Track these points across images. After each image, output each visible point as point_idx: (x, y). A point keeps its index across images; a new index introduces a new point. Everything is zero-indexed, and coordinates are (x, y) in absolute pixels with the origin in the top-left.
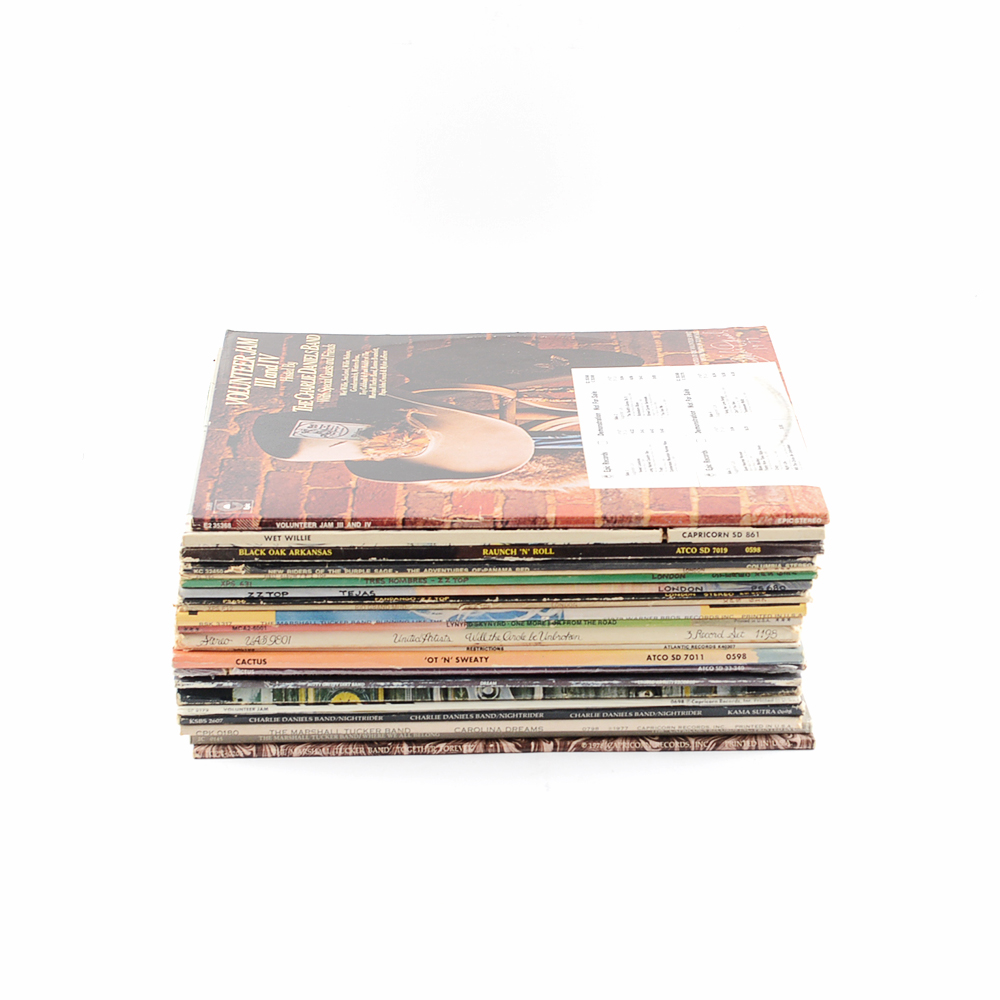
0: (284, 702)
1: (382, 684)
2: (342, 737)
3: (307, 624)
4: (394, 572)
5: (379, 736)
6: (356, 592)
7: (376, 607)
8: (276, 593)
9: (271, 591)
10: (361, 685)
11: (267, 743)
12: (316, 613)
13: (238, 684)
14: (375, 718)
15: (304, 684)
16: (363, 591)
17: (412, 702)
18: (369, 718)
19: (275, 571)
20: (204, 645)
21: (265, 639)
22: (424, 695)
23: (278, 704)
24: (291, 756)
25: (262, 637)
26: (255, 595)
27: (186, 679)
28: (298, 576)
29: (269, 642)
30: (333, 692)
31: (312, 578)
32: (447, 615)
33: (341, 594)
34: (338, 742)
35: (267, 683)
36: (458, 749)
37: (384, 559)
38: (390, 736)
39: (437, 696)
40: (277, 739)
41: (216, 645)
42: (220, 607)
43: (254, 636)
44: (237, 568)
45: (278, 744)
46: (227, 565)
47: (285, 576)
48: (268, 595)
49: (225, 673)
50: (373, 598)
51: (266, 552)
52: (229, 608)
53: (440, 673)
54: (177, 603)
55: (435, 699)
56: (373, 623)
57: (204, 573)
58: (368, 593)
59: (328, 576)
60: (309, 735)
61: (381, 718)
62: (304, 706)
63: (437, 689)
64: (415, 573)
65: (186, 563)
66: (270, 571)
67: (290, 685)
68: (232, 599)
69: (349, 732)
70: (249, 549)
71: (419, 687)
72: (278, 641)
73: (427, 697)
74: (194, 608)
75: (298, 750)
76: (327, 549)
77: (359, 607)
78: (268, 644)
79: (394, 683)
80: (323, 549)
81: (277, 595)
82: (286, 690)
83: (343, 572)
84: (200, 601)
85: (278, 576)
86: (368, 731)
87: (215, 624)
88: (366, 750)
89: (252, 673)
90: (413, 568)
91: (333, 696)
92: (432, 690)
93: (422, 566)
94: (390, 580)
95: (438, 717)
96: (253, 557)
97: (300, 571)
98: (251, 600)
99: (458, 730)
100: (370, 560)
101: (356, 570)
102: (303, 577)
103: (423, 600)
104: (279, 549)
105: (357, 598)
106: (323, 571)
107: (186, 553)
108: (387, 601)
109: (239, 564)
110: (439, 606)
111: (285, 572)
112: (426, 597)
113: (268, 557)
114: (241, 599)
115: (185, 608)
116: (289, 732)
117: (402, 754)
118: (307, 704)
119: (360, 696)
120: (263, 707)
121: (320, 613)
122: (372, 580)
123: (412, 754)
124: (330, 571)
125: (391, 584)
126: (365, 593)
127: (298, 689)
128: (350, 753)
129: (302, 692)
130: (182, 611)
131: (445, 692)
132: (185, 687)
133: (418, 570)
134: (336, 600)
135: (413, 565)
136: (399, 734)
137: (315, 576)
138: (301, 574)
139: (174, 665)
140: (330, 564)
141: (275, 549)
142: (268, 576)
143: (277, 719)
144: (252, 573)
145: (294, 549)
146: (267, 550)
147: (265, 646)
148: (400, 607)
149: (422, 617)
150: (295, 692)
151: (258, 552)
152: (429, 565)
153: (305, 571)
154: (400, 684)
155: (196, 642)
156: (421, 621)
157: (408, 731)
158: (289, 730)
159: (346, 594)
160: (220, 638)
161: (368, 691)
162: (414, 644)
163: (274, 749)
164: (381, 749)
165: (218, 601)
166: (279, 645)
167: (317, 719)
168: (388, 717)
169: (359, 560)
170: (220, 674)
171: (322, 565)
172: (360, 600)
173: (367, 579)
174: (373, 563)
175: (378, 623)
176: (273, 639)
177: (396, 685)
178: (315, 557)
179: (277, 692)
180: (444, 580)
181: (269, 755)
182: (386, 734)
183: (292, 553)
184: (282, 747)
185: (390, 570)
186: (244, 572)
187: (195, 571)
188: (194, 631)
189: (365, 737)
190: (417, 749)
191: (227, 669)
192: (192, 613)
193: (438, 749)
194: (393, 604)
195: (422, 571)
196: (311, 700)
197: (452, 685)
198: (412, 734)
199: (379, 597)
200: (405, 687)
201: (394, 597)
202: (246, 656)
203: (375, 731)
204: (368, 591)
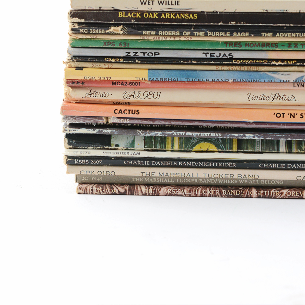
0: (153, 148)
1: (237, 135)
2: (201, 181)
3: (174, 81)
4: (250, 36)
5: (232, 182)
6: (217, 54)
7: (234, 68)
8: (149, 53)
9: (145, 51)
10: (219, 135)
11: (139, 184)
12: (182, 72)
13: (115, 132)
14: (229, 164)
15: (170, 133)
16: (222, 53)
17: (261, 153)
18: (224, 164)
19: (148, 32)
20: (88, 98)
21: (139, 94)
22: (272, 146)
23: (148, 150)
24: (158, 195)
25: (136, 93)
26: (132, 55)
27: (72, 125)
28: (168, 39)
29: (142, 97)
30: (195, 141)
31: (180, 41)
32: (293, 77)
33: (204, 56)
34: (197, 186)
35: (140, 131)
36: (299, 194)
37: (242, 24)
38: (241, 182)
39: (283, 148)
40: (147, 180)
41: (98, 98)
42: (102, 65)
43: (130, 92)
44: (116, 28)
45: (148, 185)
46: (108, 26)
47: (157, 38)
48: (142, 55)
49: (104, 121)
50: (231, 59)
51: (142, 15)
52: (110, 65)
53: (286, 127)
54: (66, 60)
55: (281, 150)
56: (230, 81)
57: (89, 33)
58: (227, 55)
59: (194, 39)
60: (174, 178)
61: (234, 165)
62: (170, 152)
63: (282, 141)
64: (268, 38)
65: (73, 23)
66: (144, 32)
67: (159, 134)
68: (112, 58)
69: (207, 176)
70: (127, 12)
71: (268, 139)
72: (150, 96)
73: (274, 149)
74: (81, 65)
75: (163, 190)
76: (193, 13)
77: (219, 68)
78: (141, 99)
79: (247, 135)
80: (189, 13)
81: (150, 55)
82: (156, 137)
83: (206, 35)
84: (85, 59)
85: (151, 38)
86: (223, 176)
87: (97, 78)
88: (221, 192)
89: (127, 121)
90: (267, 32)
91: (194, 145)
92: (278, 142)
93: (275, 31)
94: (247, 44)
95: (283, 166)
96: (129, 19)
97: (169, 33)
98: (128, 60)
99: (299, 178)
100: (230, 24)
101: (217, 34)
102: (172, 39)
103: (274, 63)
104: (153, 12)
105: (218, 59)
106: (189, 33)
107: (74, 14)
108: (243, 62)
109: (118, 25)
110: (288, 68)
111: (157, 34)
112: (277, 60)
113: (142, 19)
114: (119, 58)
115: (73, 64)
116: (157, 175)
117: (251, 197)
118: (172, 151)
119: (217, 146)
120: (136, 152)
121: (187, 72)
122: (231, 44)
123: (259, 197)
124: (195, 33)
125: (247, 48)
126: (225, 55)
127: (165, 138)
128: (208, 194)
129: (169, 141)
130: (70, 67)
131: (289, 144)
132: (71, 132)
133: (271, 34)
134: (200, 61)
135: (267, 30)
136: (249, 180)
137: (182, 39)
138: (171, 36)
139: (62, 113)
140: (196, 27)
141: (149, 12)
142: (142, 38)
143: (147, 163)
144: (129, 34)
145: (165, 12)
146: (142, 13)
147: (139, 99)
148: (254, 68)
149: (273, 77)
150: (163, 140)
151: (135, 15)
152: (281, 30)
153: (174, 33)
154: (252, 135)
155: (81, 94)
156: (271, 81)
157: (256, 177)
158: (157, 172)
159: (208, 56)
160: (102, 91)
161: (224, 141)
162: (264, 102)
163: (144, 189)
164: (234, 192)
165: (101, 59)
166: (151, 99)
167: (180, 163)
168: (241, 165)
169: (220, 24)
170: (100, 121)
171: (188, 27)
172: (220, 62)
173: (226, 43)
174: (233, 26)
175: (235, 82)
176: (146, 94)
177: (248, 136)
178: (183, 20)
179: (148, 140)
180: (293, 46)
181: (140, 193)
182: (238, 180)
183: (163, 16)
184: (151, 187)
185: (247, 34)
186: (122, 32)
187: (81, 31)
188: (81, 84)
189: (220, 182)
190: (264, 193)
191: (107, 118)
192: (78, 68)
193: (282, 193)
194: (248, 65)
195: (274, 35)
196: (176, 147)
197: (295, 138)
198: (260, 181)
199: (237, 59)
200: (256, 138)
201: (249, 59)
202: (123, 108)
203: (229, 176)
204: (227, 53)
